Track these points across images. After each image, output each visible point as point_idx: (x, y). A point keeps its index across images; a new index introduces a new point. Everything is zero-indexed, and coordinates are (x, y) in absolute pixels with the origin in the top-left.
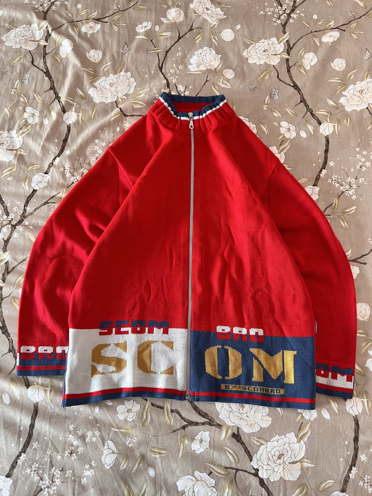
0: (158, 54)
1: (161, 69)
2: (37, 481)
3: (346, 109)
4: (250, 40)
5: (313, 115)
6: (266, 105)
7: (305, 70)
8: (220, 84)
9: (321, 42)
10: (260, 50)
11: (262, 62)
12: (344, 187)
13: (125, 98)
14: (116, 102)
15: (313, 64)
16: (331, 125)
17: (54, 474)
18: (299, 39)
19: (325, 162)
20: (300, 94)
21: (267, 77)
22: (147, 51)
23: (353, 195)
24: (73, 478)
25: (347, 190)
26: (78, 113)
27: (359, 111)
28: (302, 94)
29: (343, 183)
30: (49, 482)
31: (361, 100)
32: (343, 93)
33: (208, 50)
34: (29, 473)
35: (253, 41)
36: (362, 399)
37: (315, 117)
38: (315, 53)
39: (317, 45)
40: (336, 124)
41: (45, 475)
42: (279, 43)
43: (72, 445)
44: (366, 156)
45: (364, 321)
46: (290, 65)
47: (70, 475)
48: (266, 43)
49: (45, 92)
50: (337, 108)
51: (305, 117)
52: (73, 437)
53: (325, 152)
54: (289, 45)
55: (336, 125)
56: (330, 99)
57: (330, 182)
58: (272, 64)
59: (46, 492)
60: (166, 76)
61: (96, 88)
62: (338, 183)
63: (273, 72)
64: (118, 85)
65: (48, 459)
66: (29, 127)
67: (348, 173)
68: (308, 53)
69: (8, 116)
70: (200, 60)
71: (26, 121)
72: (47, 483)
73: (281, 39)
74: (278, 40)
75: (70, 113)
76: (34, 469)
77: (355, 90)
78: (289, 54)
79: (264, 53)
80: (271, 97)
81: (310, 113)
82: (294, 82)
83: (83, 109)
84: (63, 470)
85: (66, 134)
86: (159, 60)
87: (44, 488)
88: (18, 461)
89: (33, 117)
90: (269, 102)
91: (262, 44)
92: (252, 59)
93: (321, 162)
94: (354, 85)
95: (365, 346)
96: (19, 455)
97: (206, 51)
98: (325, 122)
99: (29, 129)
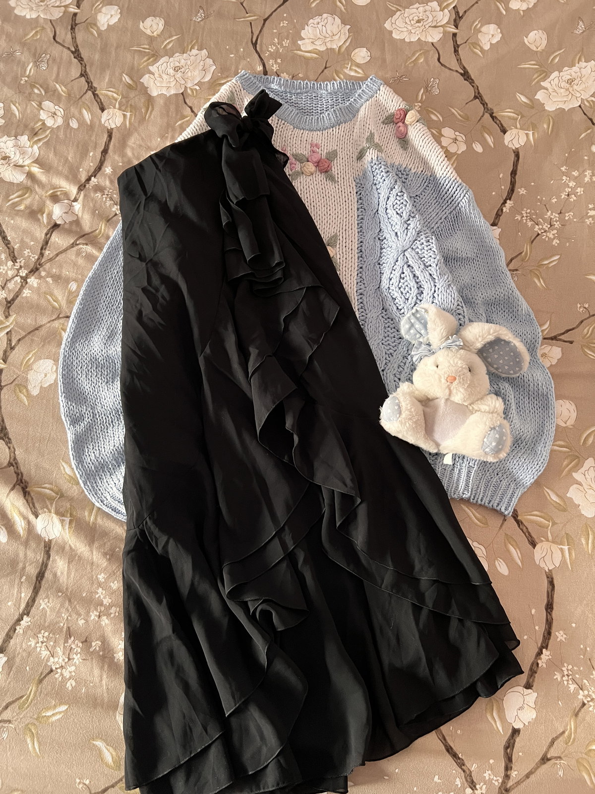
0: (251, 23)
1: (255, 45)
2: (46, 658)
3: (546, 108)
4: (397, 5)
5: (493, 117)
6: (419, 102)
7: (482, 50)
8: (347, 71)
9: (507, 9)
10: (411, 18)
11: (414, 39)
12: (541, 227)
13: (198, 88)
14: (182, 94)
15: (494, 41)
16: (522, 134)
17: (72, 648)
18: (473, 5)
19: (512, 190)
20: (473, 86)
21: (422, 60)
22: (235, 19)
23: (554, 238)
24: (101, 653)
25: (545, 231)
26: (124, 111)
27: (566, 110)
28: (477, 87)
29: (540, 220)
30: (64, 660)
31: (570, 95)
32: (542, 83)
33: (330, 19)
34: (33, 645)
35: (400, 6)
36: (561, 546)
37: (498, 122)
38: (499, 25)
39: (501, 13)
40: (530, 131)
41: (58, 649)
42: (442, 10)
43: (101, 604)
44: (576, 178)
45: (566, 427)
46: (458, 43)
47: (98, 649)
48: (421, 9)
49: (72, 81)
50: (532, 107)
51: (481, 121)
52: (104, 592)
53: (511, 174)
54: (457, 13)
55: (531, 133)
56: (521, 94)
57: (519, 219)
58: (430, 40)
59: (59, 674)
60: (262, 56)
61: (153, 74)
62: (531, 220)
63: (431, 52)
64: (187, 70)
65: (64, 625)
66: (48, 132)
67: (547, 206)
68: (486, 24)
69: (16, 117)
70: (317, 33)
71: (44, 124)
72: (61, 660)
73: (445, 4)
74: (440, 5)
75: (111, 111)
76: (41, 640)
77: (561, 80)
78: (456, 27)
79: (418, 24)
80: (427, 90)
81: (489, 115)
82: (464, 68)
83: (131, 105)
84: (86, 641)
85: (106, 143)
86: (252, 32)
87: (56, 669)
88: (18, 628)
89: (54, 117)
90: (424, 97)
91: (415, 10)
92: (398, 32)
93: (505, 189)
94: (559, 72)
95: (568, 465)
96: (20, 619)
97: (326, 20)
98: (512, 129)
99: (48, 135)
